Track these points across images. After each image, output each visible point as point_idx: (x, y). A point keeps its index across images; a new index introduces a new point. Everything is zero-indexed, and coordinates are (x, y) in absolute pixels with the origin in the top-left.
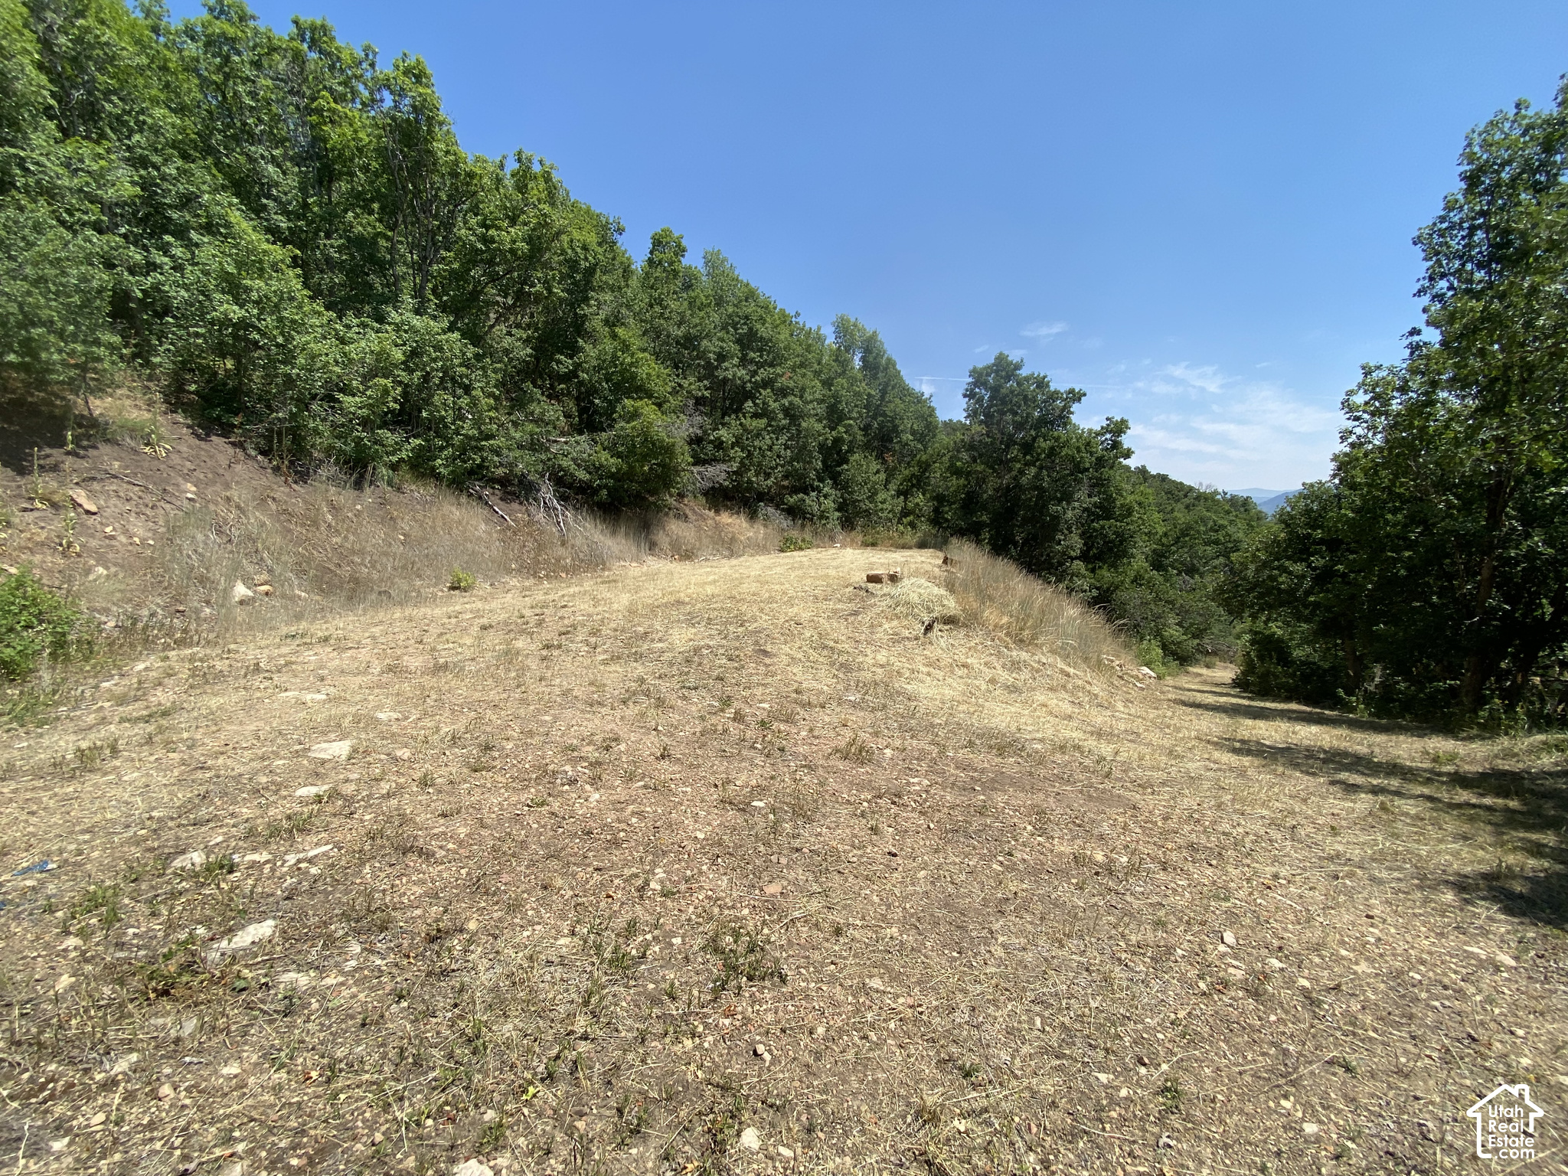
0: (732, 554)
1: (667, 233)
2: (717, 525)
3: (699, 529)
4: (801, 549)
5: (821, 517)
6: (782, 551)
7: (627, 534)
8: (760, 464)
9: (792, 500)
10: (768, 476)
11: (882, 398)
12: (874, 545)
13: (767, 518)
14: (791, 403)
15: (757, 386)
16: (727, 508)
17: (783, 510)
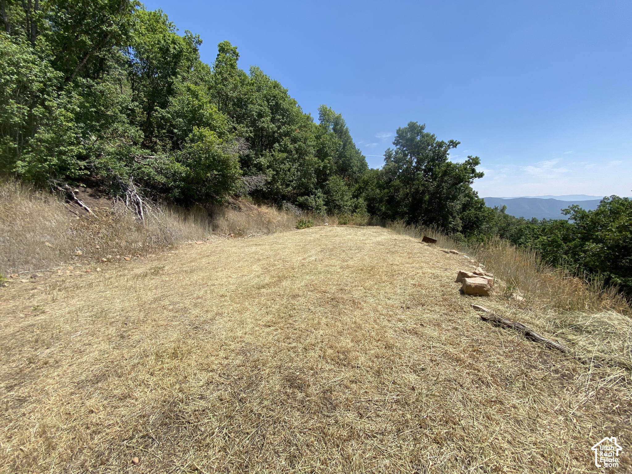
0: (269, 232)
1: (228, 44)
2: (259, 213)
3: (248, 215)
4: (308, 227)
5: (317, 209)
6: (297, 228)
7: (196, 221)
8: (283, 179)
9: (301, 199)
10: (287, 186)
11: (344, 148)
12: (345, 224)
13: (288, 209)
14: (300, 146)
15: (281, 135)
16: (265, 203)
17: (296, 205)
